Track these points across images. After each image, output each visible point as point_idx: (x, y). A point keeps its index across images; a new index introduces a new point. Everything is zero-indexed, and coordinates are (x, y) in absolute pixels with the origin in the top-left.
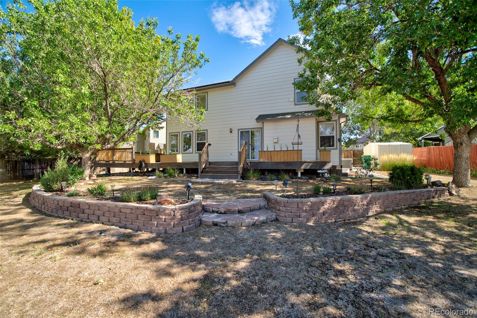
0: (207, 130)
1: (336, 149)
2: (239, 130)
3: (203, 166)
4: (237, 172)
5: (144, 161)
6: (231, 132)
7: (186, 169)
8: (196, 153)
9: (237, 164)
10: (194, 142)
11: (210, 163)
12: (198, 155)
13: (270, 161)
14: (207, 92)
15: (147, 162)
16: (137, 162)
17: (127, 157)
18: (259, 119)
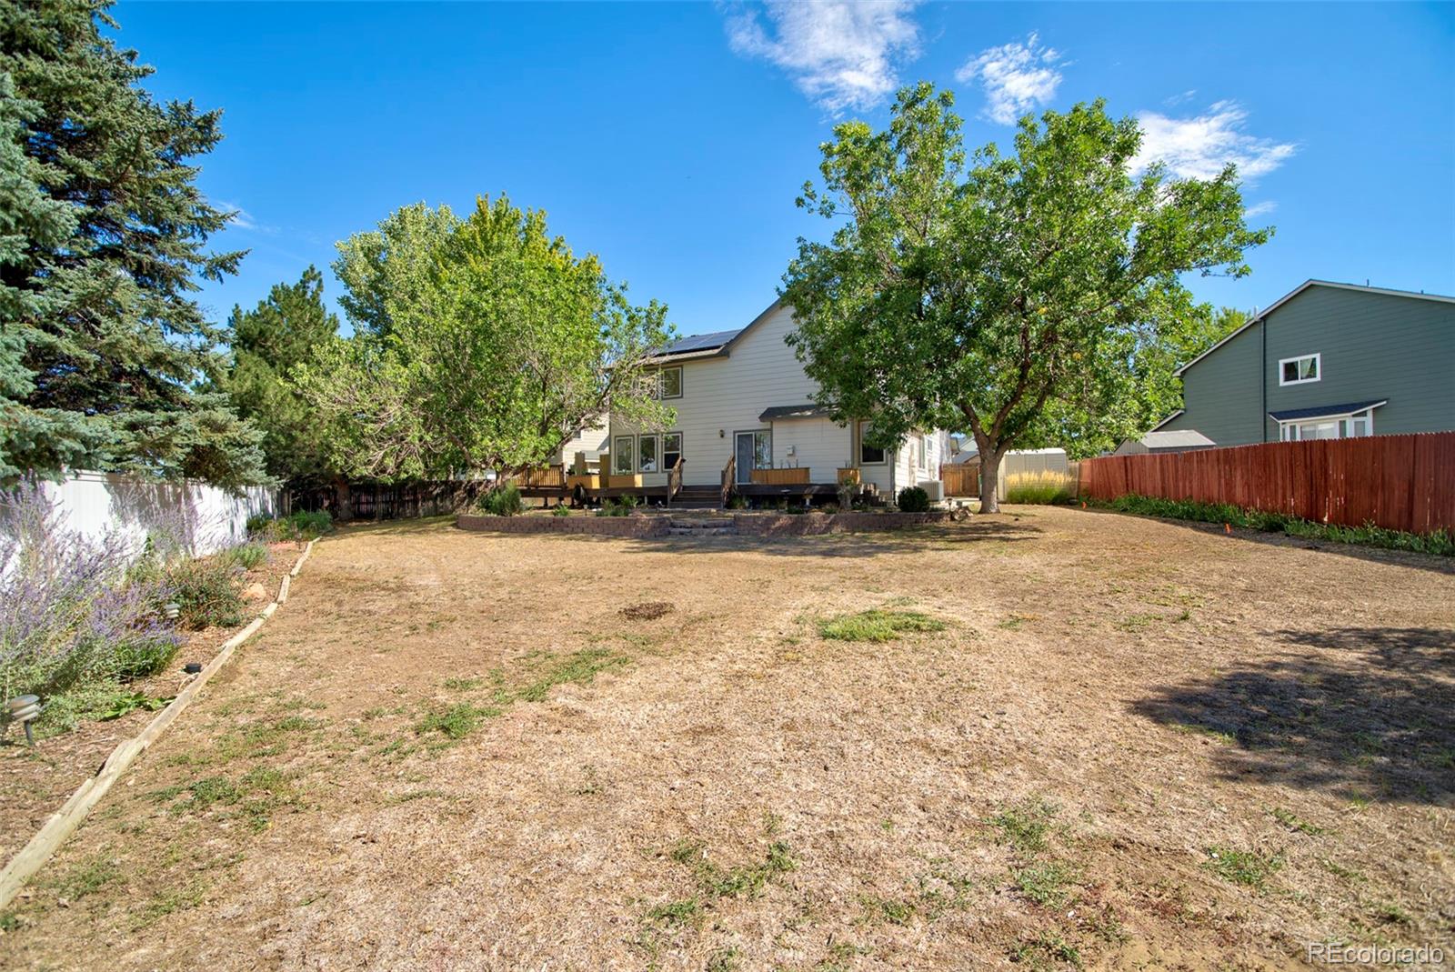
0: (682, 433)
1: (886, 464)
2: (735, 432)
3: (675, 491)
4: (720, 499)
5: (582, 485)
6: (722, 436)
7: (649, 497)
8: (663, 472)
9: (719, 488)
10: (660, 452)
11: (684, 488)
12: (666, 475)
13: (765, 483)
14: (682, 366)
15: (586, 487)
16: (571, 486)
17: (552, 480)
18: (763, 417)
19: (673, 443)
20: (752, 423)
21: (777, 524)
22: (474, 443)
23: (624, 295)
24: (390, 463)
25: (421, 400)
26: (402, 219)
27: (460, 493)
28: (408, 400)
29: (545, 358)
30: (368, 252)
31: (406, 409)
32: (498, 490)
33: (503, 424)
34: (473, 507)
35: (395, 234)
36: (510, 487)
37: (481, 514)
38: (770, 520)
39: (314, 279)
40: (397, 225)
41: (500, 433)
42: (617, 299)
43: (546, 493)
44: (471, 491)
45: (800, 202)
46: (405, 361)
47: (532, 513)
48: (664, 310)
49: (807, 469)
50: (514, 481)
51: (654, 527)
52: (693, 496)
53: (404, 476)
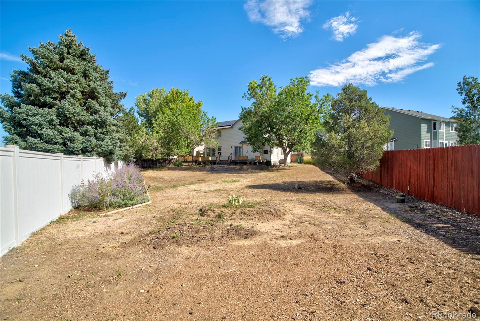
0: (222, 147)
1: (269, 155)
2: (234, 147)
3: (218, 161)
4: (228, 163)
5: (197, 160)
6: (232, 147)
9: (228, 160)
11: (220, 160)
13: (238, 159)
14: (222, 131)
16: (195, 160)
17: (190, 158)
18: (241, 143)
19: (220, 149)
20: (238, 145)
21: (236, 168)
22: (173, 151)
23: (207, 114)
24: (154, 155)
25: (161, 141)
26: (153, 92)
27: (167, 162)
28: (158, 142)
29: (188, 132)
30: (144, 100)
31: (158, 143)
32: (177, 161)
33: (178, 146)
34: (171, 165)
35: (150, 96)
36: (180, 161)
37: (173, 166)
38: (234, 168)
39: (133, 109)
40: (152, 94)
41: (178, 148)
42: (205, 115)
43: (189, 162)
44: (170, 161)
45: (243, 97)
46: (157, 132)
47: (185, 166)
48: (215, 119)
49: (248, 156)
50: (181, 159)
51: (210, 169)
52: (222, 162)
53: (157, 158)
